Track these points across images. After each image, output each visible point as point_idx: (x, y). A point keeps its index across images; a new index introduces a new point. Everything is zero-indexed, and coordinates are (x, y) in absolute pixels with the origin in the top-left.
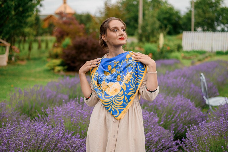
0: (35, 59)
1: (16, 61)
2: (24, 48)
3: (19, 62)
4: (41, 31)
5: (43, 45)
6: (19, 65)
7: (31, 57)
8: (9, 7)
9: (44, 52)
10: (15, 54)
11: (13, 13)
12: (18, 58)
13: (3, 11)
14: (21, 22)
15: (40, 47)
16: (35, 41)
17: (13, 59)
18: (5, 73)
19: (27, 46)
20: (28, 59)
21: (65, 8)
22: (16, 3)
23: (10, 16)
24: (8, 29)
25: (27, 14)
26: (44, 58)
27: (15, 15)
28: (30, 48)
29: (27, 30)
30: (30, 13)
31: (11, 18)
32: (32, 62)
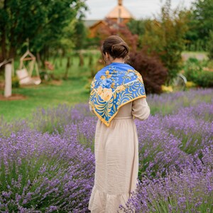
0: (74, 79)
1: (49, 80)
2: (61, 65)
3: (54, 82)
4: (85, 43)
5: (86, 61)
6: (52, 85)
7: (68, 76)
8: (41, 14)
9: (86, 70)
10: (48, 71)
11: (47, 20)
12: (52, 77)
13: (35, 19)
14: (56, 32)
15: (81, 63)
16: (77, 55)
17: (46, 77)
18: (34, 94)
19: (65, 62)
20: (65, 79)
21: (120, 11)
22: (51, 9)
23: (43, 25)
24: (40, 40)
25: (63, 23)
26: (85, 78)
27: (49, 23)
28: (68, 65)
29: (64, 41)
30: (67, 21)
31: (44, 27)
32: (69, 83)
